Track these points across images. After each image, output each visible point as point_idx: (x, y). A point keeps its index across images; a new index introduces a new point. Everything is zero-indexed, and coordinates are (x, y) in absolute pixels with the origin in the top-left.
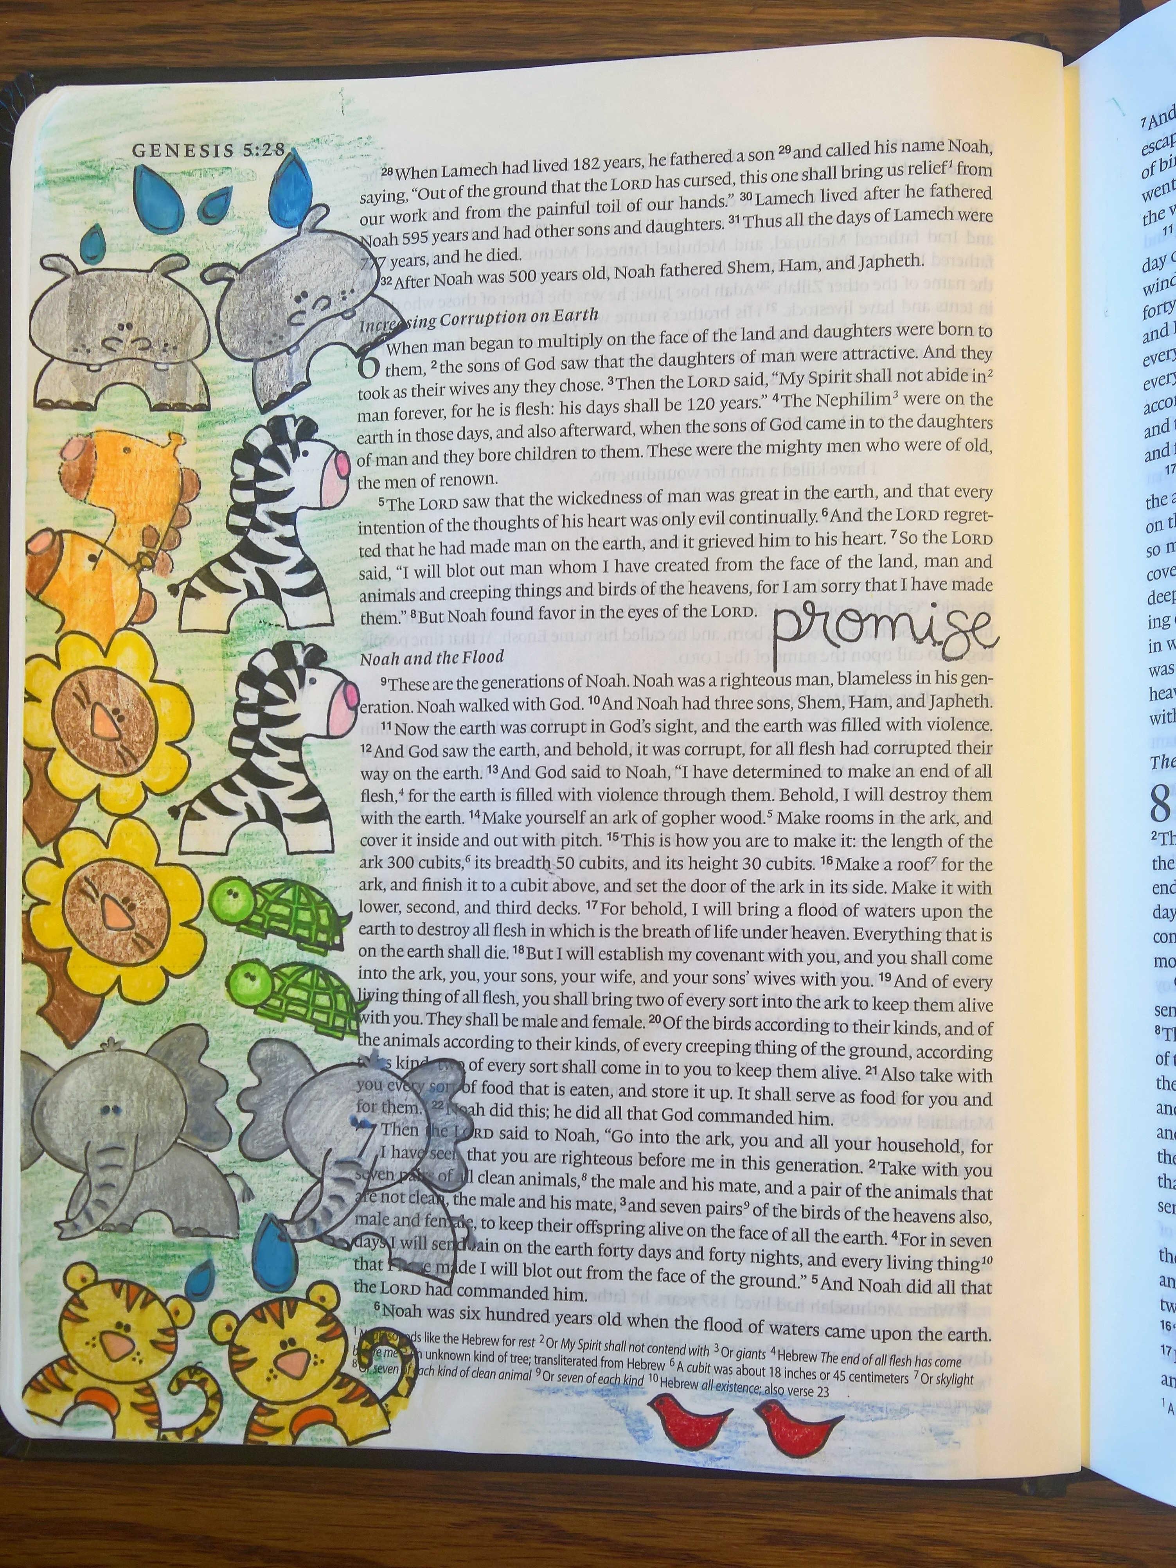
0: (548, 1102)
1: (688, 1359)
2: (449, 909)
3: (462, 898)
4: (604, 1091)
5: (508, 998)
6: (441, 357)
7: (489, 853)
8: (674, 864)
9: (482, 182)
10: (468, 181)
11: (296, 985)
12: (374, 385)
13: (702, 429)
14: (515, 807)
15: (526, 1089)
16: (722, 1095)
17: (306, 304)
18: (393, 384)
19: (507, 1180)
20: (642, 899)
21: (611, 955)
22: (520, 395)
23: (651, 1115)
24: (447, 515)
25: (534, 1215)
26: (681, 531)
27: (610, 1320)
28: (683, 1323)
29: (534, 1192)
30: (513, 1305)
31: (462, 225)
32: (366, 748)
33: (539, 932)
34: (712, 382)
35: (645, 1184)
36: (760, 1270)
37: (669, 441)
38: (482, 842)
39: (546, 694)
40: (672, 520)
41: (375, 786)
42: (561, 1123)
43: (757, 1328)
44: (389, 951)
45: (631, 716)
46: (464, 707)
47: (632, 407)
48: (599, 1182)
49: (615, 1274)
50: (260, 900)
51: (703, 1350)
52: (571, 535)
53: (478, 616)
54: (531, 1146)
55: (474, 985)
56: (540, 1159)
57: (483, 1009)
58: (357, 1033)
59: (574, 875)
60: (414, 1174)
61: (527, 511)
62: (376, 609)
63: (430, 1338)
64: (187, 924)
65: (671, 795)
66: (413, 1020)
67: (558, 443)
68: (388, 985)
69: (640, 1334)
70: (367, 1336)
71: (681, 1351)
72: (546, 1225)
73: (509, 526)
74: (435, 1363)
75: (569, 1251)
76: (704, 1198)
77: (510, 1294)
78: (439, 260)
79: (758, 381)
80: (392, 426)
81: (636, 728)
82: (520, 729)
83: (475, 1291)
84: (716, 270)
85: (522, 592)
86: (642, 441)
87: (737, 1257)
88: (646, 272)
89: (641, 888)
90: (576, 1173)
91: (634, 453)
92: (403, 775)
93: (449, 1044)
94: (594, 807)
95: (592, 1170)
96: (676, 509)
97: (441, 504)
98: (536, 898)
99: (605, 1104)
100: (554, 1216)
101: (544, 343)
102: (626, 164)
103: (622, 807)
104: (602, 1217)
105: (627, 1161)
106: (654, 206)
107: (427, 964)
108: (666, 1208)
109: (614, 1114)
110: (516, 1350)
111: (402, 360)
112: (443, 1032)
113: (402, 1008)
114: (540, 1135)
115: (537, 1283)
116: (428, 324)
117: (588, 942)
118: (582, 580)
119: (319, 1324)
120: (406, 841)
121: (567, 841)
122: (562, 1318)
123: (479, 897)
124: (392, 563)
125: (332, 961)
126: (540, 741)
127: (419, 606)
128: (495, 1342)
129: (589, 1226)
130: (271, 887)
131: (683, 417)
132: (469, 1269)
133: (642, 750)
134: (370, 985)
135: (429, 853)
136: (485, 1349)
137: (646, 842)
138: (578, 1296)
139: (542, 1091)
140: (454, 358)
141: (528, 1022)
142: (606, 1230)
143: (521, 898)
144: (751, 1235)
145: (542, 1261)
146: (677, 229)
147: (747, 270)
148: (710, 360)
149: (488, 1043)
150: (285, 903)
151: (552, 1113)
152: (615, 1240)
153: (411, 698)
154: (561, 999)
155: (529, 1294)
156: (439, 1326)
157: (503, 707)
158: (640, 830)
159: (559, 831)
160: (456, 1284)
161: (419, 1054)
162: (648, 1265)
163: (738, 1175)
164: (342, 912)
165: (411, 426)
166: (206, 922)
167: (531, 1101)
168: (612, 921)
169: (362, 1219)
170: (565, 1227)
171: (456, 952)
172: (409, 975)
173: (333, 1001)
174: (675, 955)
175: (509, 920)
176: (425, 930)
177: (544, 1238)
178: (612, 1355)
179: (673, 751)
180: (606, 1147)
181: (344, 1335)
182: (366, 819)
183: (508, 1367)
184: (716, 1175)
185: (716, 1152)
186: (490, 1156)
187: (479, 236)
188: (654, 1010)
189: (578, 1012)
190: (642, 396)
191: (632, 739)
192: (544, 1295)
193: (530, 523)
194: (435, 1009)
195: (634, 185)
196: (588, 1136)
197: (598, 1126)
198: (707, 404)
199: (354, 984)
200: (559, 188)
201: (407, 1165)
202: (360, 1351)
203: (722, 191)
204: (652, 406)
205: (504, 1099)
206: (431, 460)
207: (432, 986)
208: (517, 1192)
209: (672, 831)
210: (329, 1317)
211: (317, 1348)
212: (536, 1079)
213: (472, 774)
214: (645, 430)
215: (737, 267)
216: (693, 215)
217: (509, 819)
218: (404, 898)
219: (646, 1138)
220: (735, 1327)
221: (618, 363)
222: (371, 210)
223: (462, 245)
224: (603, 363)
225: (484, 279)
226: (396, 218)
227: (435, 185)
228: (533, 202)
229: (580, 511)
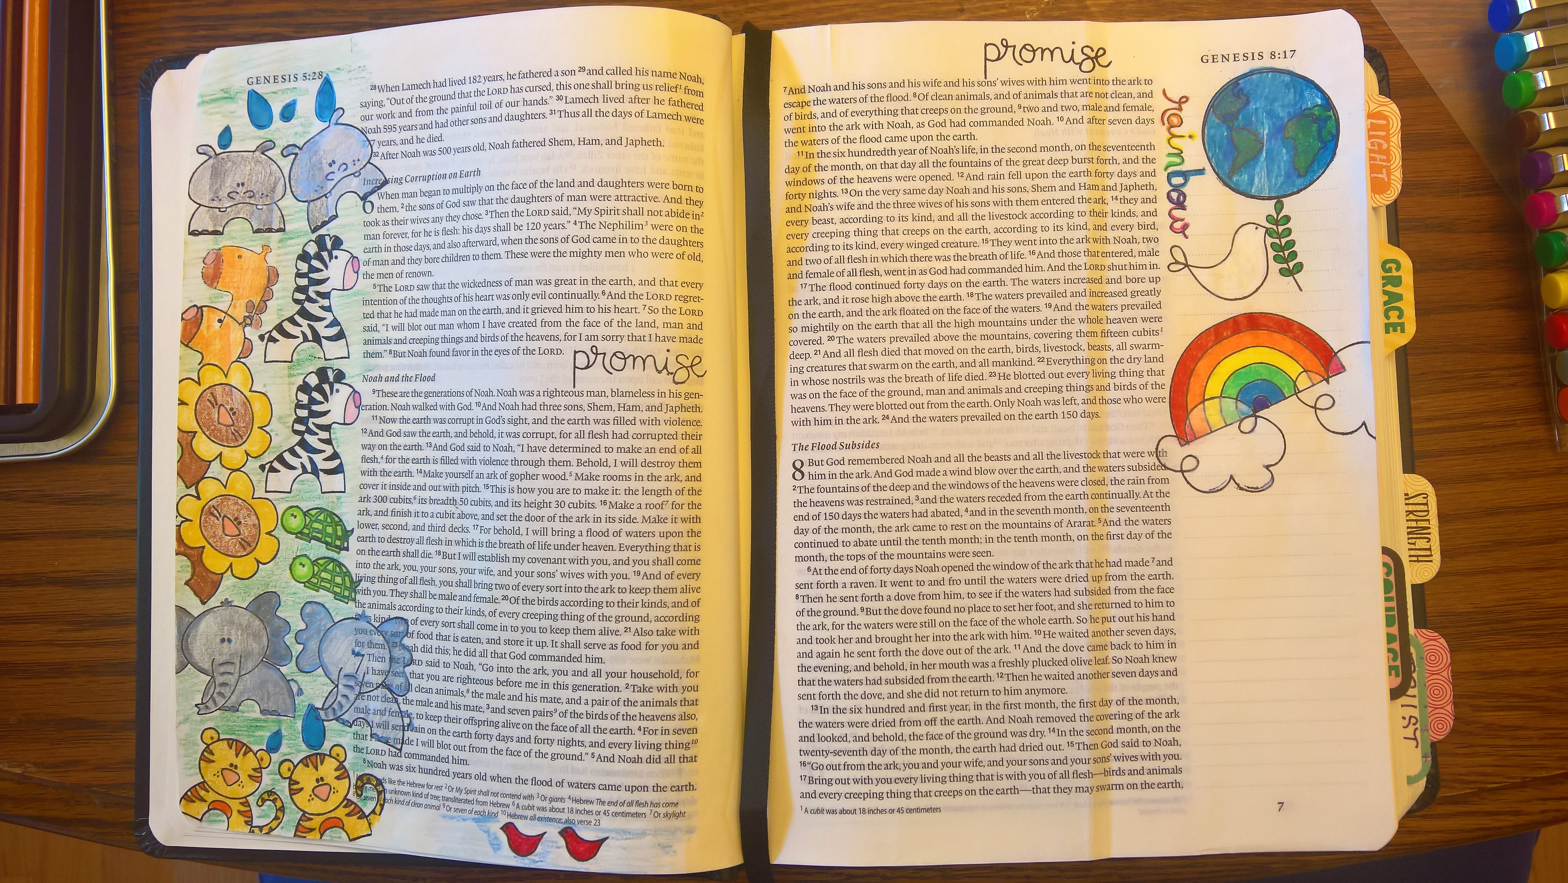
0: (449, 645)
1: (523, 802)
2: (404, 527)
3: (411, 521)
4: (478, 640)
5: (431, 582)
6: (406, 201)
7: (426, 494)
8: (516, 504)
9: (424, 93)
10: (416, 93)
11: (325, 570)
12: (371, 217)
13: (534, 241)
14: (440, 468)
15: (440, 637)
16: (542, 645)
17: (335, 168)
18: (382, 217)
19: (429, 691)
20: (499, 524)
21: (483, 558)
22: (444, 224)
23: (503, 656)
24: (409, 294)
25: (442, 712)
26: (521, 303)
27: (482, 777)
28: (520, 781)
29: (443, 699)
30: (431, 765)
31: (413, 120)
32: (364, 431)
33: (449, 543)
34: (539, 213)
35: (500, 697)
36: (562, 750)
37: (516, 249)
38: (422, 488)
39: (455, 400)
40: (517, 297)
41: (369, 454)
42: (456, 658)
43: (561, 784)
44: (372, 552)
45: (494, 414)
46: (415, 407)
47: (497, 228)
48: (476, 695)
49: (484, 750)
50: (308, 520)
51: (530, 797)
52: (467, 306)
53: (422, 354)
54: (441, 671)
55: (415, 574)
56: (446, 679)
57: (419, 588)
58: (354, 600)
59: (468, 509)
60: (384, 685)
61: (447, 292)
62: (371, 348)
63: (391, 782)
64: (269, 533)
65: (515, 462)
66: (383, 594)
67: (462, 251)
68: (372, 572)
69: (497, 786)
70: (360, 778)
71: (519, 797)
72: (448, 719)
73: (439, 301)
74: (394, 796)
75: (459, 735)
76: (532, 706)
77: (430, 758)
78: (403, 142)
79: (565, 212)
80: (382, 243)
81: (498, 421)
82: (442, 421)
83: (412, 756)
84: (542, 144)
85: (445, 340)
86: (502, 249)
87: (550, 741)
88: (504, 146)
89: (499, 518)
90: (464, 688)
91: (497, 256)
92: (383, 447)
93: (401, 608)
94: (478, 468)
95: (472, 687)
96: (519, 290)
97: (406, 288)
98: (448, 522)
99: (479, 648)
100: (453, 713)
101: (455, 191)
102: (495, 78)
103: (490, 469)
104: (478, 716)
105: (489, 683)
106: (510, 104)
107: (391, 560)
108: (511, 712)
109: (483, 654)
110: (434, 792)
111: (386, 203)
112: (398, 601)
113: (377, 586)
114: (446, 665)
115: (444, 753)
116: (399, 181)
117: (473, 549)
118: (472, 332)
119: (336, 770)
120: (384, 486)
121: (466, 489)
122: (456, 775)
123: (420, 521)
124: (380, 322)
125: (344, 557)
126: (453, 428)
127: (394, 347)
128: (423, 786)
129: (471, 720)
130: (313, 512)
131: (523, 234)
132: (410, 743)
133: (501, 435)
134: (362, 572)
135: (395, 494)
136: (418, 790)
137: (502, 490)
138: (464, 762)
139: (447, 638)
140: (413, 202)
141: (442, 597)
142: (480, 723)
143: (440, 522)
144: (558, 729)
145: (447, 740)
146: (521, 118)
147: (559, 144)
148: (538, 199)
149: (420, 608)
150: (320, 522)
151: (451, 652)
152: (483, 730)
153: (387, 401)
154: (460, 584)
155: (439, 759)
156: (395, 775)
157: (434, 407)
158: (499, 482)
159: (461, 482)
160: (404, 751)
161: (385, 614)
162: (501, 745)
163: (551, 693)
164: (349, 528)
165: (392, 243)
166: (280, 533)
167: (442, 644)
168: (484, 538)
169: (357, 710)
170: (457, 720)
171: (407, 554)
172: (381, 567)
173: (344, 580)
174: (516, 559)
175: (435, 535)
176: (392, 540)
177: (448, 726)
178: (482, 798)
179: (516, 435)
180: (479, 674)
181: (348, 776)
182: (363, 473)
183: (429, 801)
184: (538, 692)
185: (538, 679)
186: (420, 676)
187: (424, 127)
188: (505, 592)
189: (466, 591)
190: (502, 222)
191: (496, 428)
192: (446, 760)
193: (449, 300)
194: (394, 587)
195: (499, 91)
196: (470, 667)
197: (476, 661)
198: (536, 226)
199: (354, 571)
200: (461, 95)
201: (379, 679)
202: (357, 787)
203: (546, 95)
204: (507, 228)
205: (428, 642)
206: (401, 262)
207: (393, 574)
208: (435, 698)
209: (516, 483)
210: (341, 766)
211: (335, 783)
212: (445, 631)
213: (418, 447)
214: (504, 242)
215: (554, 142)
216: (531, 110)
217: (437, 475)
218: (381, 520)
219: (501, 669)
220: (549, 783)
221: (490, 202)
222: (366, 112)
223: (413, 133)
224: (483, 202)
225: (426, 153)
226: (379, 117)
227: (398, 95)
228: (449, 104)
229: (471, 292)
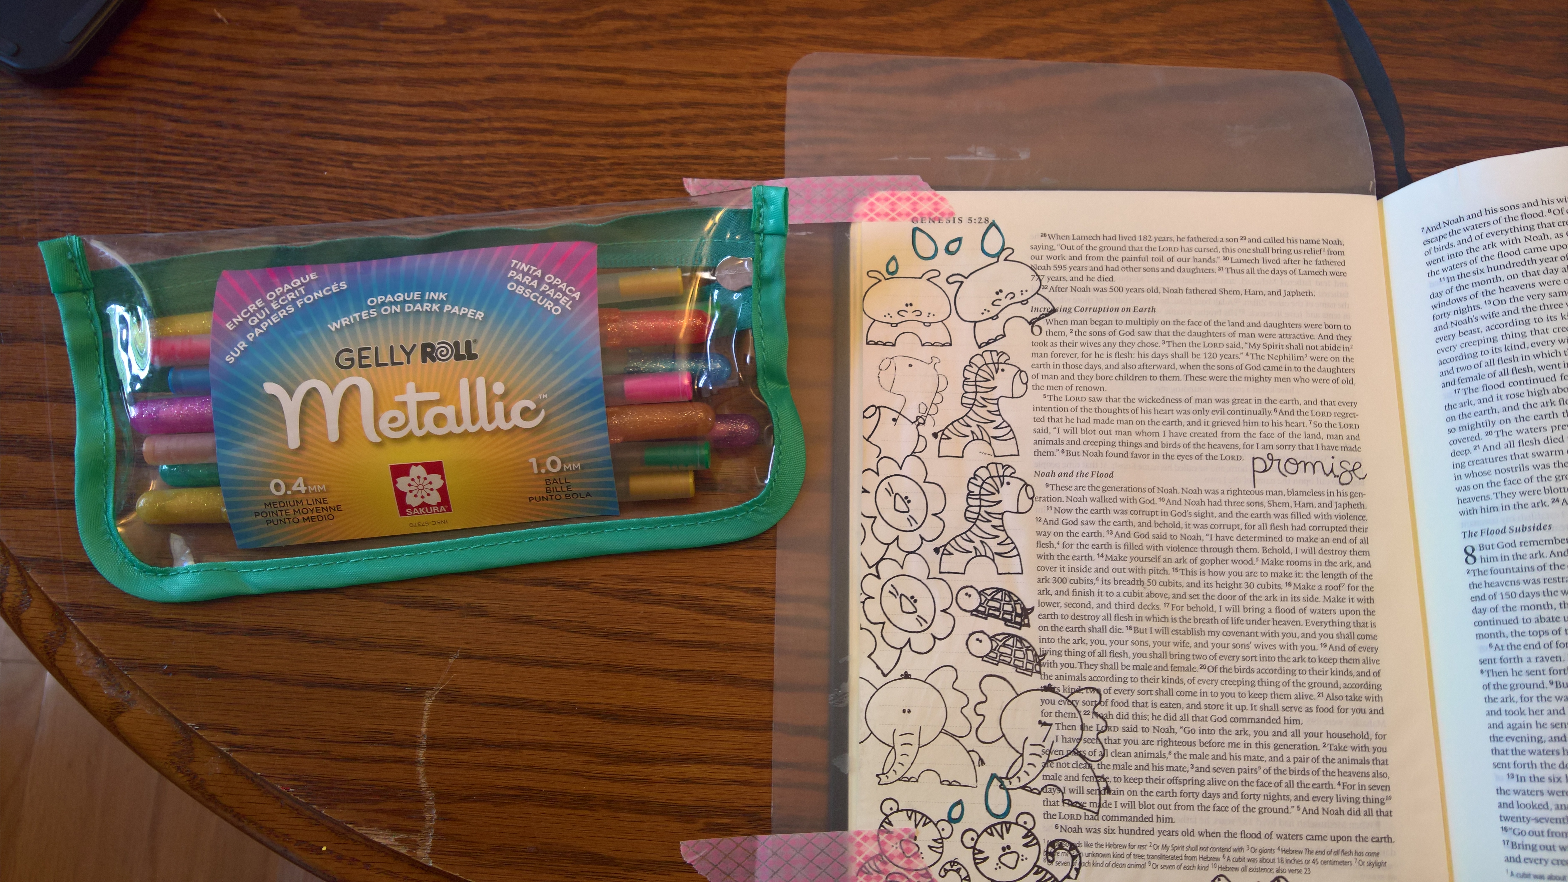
0: (1148, 711)
1: (1232, 855)
2: (1088, 606)
3: (1095, 600)
4: (1178, 705)
5: (1124, 654)
6: (1075, 328)
7: (1110, 576)
8: (1208, 585)
9: (1093, 243)
10: (1086, 243)
11: (1004, 645)
12: (1040, 339)
13: (1211, 368)
14: (1123, 552)
15: (1136, 704)
16: (1242, 708)
17: (1001, 296)
18: (1050, 339)
19: (1127, 755)
20: (1192, 603)
21: (1177, 632)
22: (1117, 349)
23: (1204, 719)
24: (1080, 404)
25: (1143, 774)
26: (1203, 417)
27: (1189, 833)
28: (1229, 834)
29: (1143, 761)
30: (1134, 825)
31: (1083, 263)
32: (1039, 519)
33: (1139, 619)
34: (1215, 345)
35: (1203, 757)
36: (1269, 804)
37: (1195, 373)
38: (1106, 570)
39: (1137, 495)
40: (1198, 412)
41: (1043, 539)
42: (1156, 723)
43: (1269, 835)
44: (1055, 628)
45: (1181, 509)
46: (1093, 500)
47: (1175, 355)
48: (1178, 755)
49: (1190, 807)
50: (983, 599)
51: (1240, 849)
52: (1146, 417)
53: (1099, 454)
54: (1140, 736)
55: (1104, 647)
56: (1145, 743)
57: (1110, 661)
58: (1039, 672)
59: (1156, 589)
60: (1075, 752)
61: (1122, 405)
62: (1042, 448)
63: (1088, 845)
64: (944, 610)
65: (1204, 549)
66: (1071, 666)
67: (1137, 372)
68: (1056, 647)
69: (1205, 841)
70: (1051, 844)
71: (1228, 850)
72: (1149, 780)
73: (1113, 411)
74: (1091, 859)
75: (1164, 794)
76: (1236, 765)
77: (1131, 819)
78: (1072, 279)
79: (1238, 345)
80: (1051, 361)
81: (1185, 514)
82: (1124, 512)
83: (1112, 818)
84: (1213, 292)
85: (1122, 443)
86: (1181, 373)
87: (1256, 796)
88: (1178, 291)
89: (1192, 597)
90: (1165, 750)
91: (1177, 378)
92: (1059, 534)
93: (1091, 679)
94: (1165, 554)
95: (1174, 749)
96: (1200, 406)
98: (1137, 601)
99: (1180, 713)
100: (1155, 775)
101: (1129, 322)
102: (1165, 239)
103: (1179, 555)
104: (1181, 775)
105: (1192, 744)
106: (1180, 260)
107: (1077, 635)
108: (1216, 770)
109: (1184, 718)
110: (1137, 851)
111: (1055, 328)
112: (1088, 673)
113: (1064, 659)
114: (1144, 730)
115: (1147, 813)
116: (1068, 310)
117: (1165, 625)
118: (1152, 439)
119: (1024, 837)
120: (1062, 569)
121: (1152, 571)
122: (1161, 833)
123: (1105, 600)
124: (1051, 425)
126: (1136, 519)
127: (1066, 447)
128: (1124, 847)
129: (1174, 780)
130: (989, 592)
131: (1202, 361)
132: (1108, 805)
133: (1188, 526)
134: (1046, 646)
135: (1076, 576)
136: (1119, 851)
137: (1193, 573)
138: (1170, 820)
139: (1145, 705)
140: (1082, 328)
141: (1136, 667)
142: (1184, 782)
143: (1129, 600)
144: (1263, 784)
145: (1149, 800)
146: (1193, 271)
147: (1229, 293)
148: (1213, 334)
149: (1113, 679)
150: (997, 600)
151: (1150, 717)
152: (1188, 788)
153: (1062, 494)
154: (1153, 655)
155: (1143, 819)
156: (1092, 838)
157: (1114, 500)
158: (1189, 567)
159: (1147, 566)
160: (1101, 814)
161: (1075, 685)
162: (1207, 802)
163: (1253, 752)
164: (1028, 606)
165: (1061, 361)
167: (1139, 711)
168: (1177, 614)
169: (1046, 777)
170: (1161, 781)
171: (1092, 629)
172: (1066, 641)
173: (1026, 655)
174: (1211, 633)
175: (1123, 612)
176: (1075, 617)
177: (1149, 787)
178: (1190, 853)
179: (1204, 527)
180: (1181, 736)
181: (1038, 843)
182: (1040, 557)
183: (1132, 861)
184: (1241, 752)
185: (1240, 739)
186: (1117, 742)
187: (1093, 269)
188: (1202, 662)
189: (1162, 662)
190: (1180, 351)
191: (1183, 520)
192: (1150, 819)
193: (1125, 411)
194: (1082, 660)
195: (1170, 249)
196: (1171, 730)
197: (1176, 725)
198: (1213, 356)
199: (1037, 646)
200: (1132, 248)
201: (1071, 746)
202: (1048, 853)
203: (1214, 255)
204: (1185, 355)
205: (1124, 710)
206: (1072, 377)
207: (1080, 648)
208: (1133, 761)
209: (1206, 567)
210: (1029, 833)
211: (1023, 851)
212: (1141, 699)
213: (1098, 534)
214: (1182, 367)
215: (1223, 291)
216: (1201, 266)
217: (1120, 558)
218: (1062, 599)
219: (1203, 731)
220: (1257, 836)
221: (1167, 334)
222: (1036, 253)
223: (1084, 273)
224: (1159, 333)
225: (1096, 290)
226: (1049, 258)
227: (1069, 243)
228: (1120, 254)
229: (1150, 406)
